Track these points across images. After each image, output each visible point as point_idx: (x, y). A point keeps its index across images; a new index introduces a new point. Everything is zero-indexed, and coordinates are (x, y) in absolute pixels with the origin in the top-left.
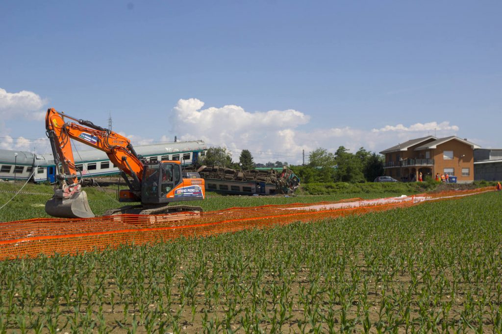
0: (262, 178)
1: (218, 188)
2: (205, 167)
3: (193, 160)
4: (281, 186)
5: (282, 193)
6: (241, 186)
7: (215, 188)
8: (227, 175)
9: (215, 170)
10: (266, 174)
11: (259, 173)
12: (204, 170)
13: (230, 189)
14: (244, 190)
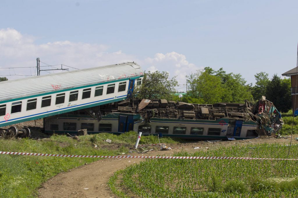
0: (239, 114)
1: (170, 132)
2: (147, 101)
3: (129, 92)
4: (264, 124)
5: (263, 134)
6: (206, 126)
7: (167, 131)
8: (184, 111)
9: (164, 106)
10: (236, 108)
11: (227, 107)
12: (148, 107)
13: (188, 133)
14: (209, 133)
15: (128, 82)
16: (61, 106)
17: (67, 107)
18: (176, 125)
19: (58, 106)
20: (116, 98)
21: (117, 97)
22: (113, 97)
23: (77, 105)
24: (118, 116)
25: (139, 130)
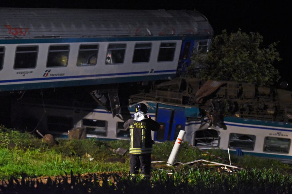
2: (215, 84)
15: (179, 43)
16: (27, 73)
17: (41, 76)
18: (270, 134)
19: (20, 73)
20: (153, 74)
21: (155, 72)
22: (146, 71)
23: (65, 76)
24: (154, 107)
25: (196, 139)
